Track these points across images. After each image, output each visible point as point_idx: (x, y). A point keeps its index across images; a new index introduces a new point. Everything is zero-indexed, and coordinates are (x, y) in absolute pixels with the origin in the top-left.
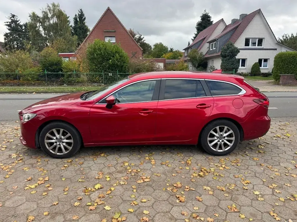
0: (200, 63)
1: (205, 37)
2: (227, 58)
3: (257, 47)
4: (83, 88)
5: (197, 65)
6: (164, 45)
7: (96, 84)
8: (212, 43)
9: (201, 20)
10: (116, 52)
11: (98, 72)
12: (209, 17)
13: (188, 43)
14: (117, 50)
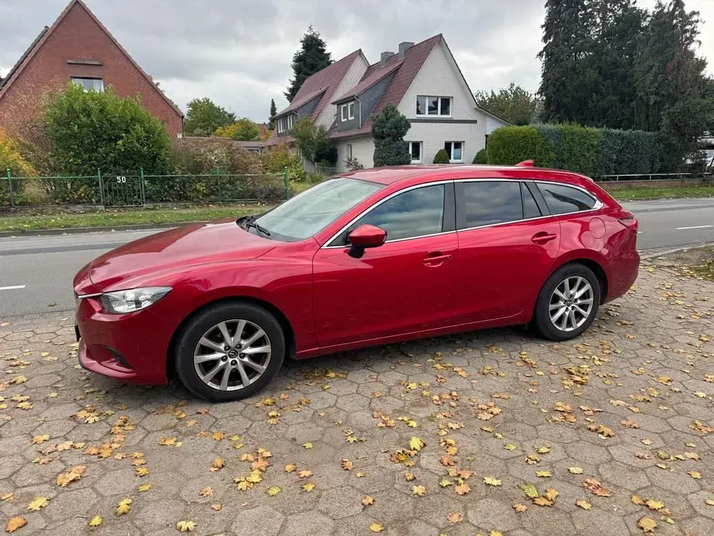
0: (322, 151)
1: (323, 89)
2: (386, 139)
3: (439, 116)
4: (53, 221)
5: (313, 156)
6: (217, 105)
7: (79, 206)
8: (345, 105)
9: (303, 48)
10: (132, 119)
11: (83, 175)
12: (321, 44)
13: (271, 103)
14: (135, 115)
